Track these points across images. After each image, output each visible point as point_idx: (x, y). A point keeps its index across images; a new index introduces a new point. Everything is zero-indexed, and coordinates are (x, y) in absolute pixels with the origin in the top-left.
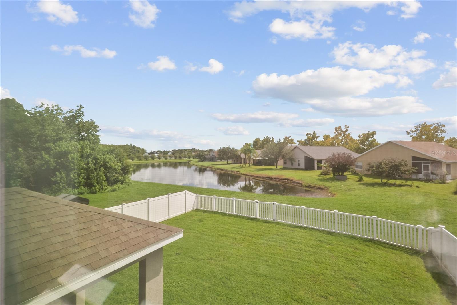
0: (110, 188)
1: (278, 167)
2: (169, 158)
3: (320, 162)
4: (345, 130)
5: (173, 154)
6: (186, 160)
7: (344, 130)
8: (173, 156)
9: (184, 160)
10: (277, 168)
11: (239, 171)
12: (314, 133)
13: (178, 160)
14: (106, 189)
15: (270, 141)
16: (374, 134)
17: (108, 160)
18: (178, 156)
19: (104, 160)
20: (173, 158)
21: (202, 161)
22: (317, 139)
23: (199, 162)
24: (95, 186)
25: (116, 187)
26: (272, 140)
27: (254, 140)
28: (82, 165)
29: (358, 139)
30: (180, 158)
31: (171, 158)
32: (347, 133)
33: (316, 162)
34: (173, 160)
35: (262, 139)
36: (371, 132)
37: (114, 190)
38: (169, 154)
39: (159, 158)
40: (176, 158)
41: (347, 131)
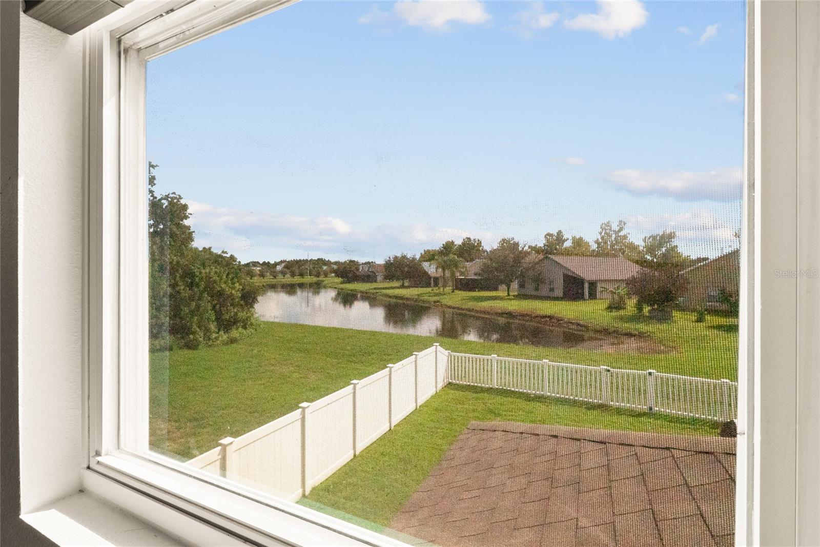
0: (224, 337)
1: (511, 294)
2: (280, 276)
3: (593, 284)
4: (619, 228)
5: (286, 267)
6: (315, 279)
7: (617, 229)
8: (287, 271)
9: (308, 279)
10: (509, 295)
11: (438, 302)
12: (560, 232)
13: (297, 280)
14: (217, 338)
15: (474, 246)
16: (671, 236)
17: (216, 278)
18: (297, 271)
19: (208, 277)
20: (288, 276)
21: (349, 282)
22: (563, 244)
23: (342, 283)
24: (194, 333)
25: (234, 333)
26: (478, 244)
27: (443, 245)
28: (163, 288)
29: (643, 244)
30: (301, 275)
31: (284, 276)
32: (621, 234)
33: (586, 285)
34: (288, 279)
35: (459, 242)
36: (668, 232)
37: (233, 341)
38: (279, 268)
39: (262, 275)
40: (293, 275)
41: (621, 230)
